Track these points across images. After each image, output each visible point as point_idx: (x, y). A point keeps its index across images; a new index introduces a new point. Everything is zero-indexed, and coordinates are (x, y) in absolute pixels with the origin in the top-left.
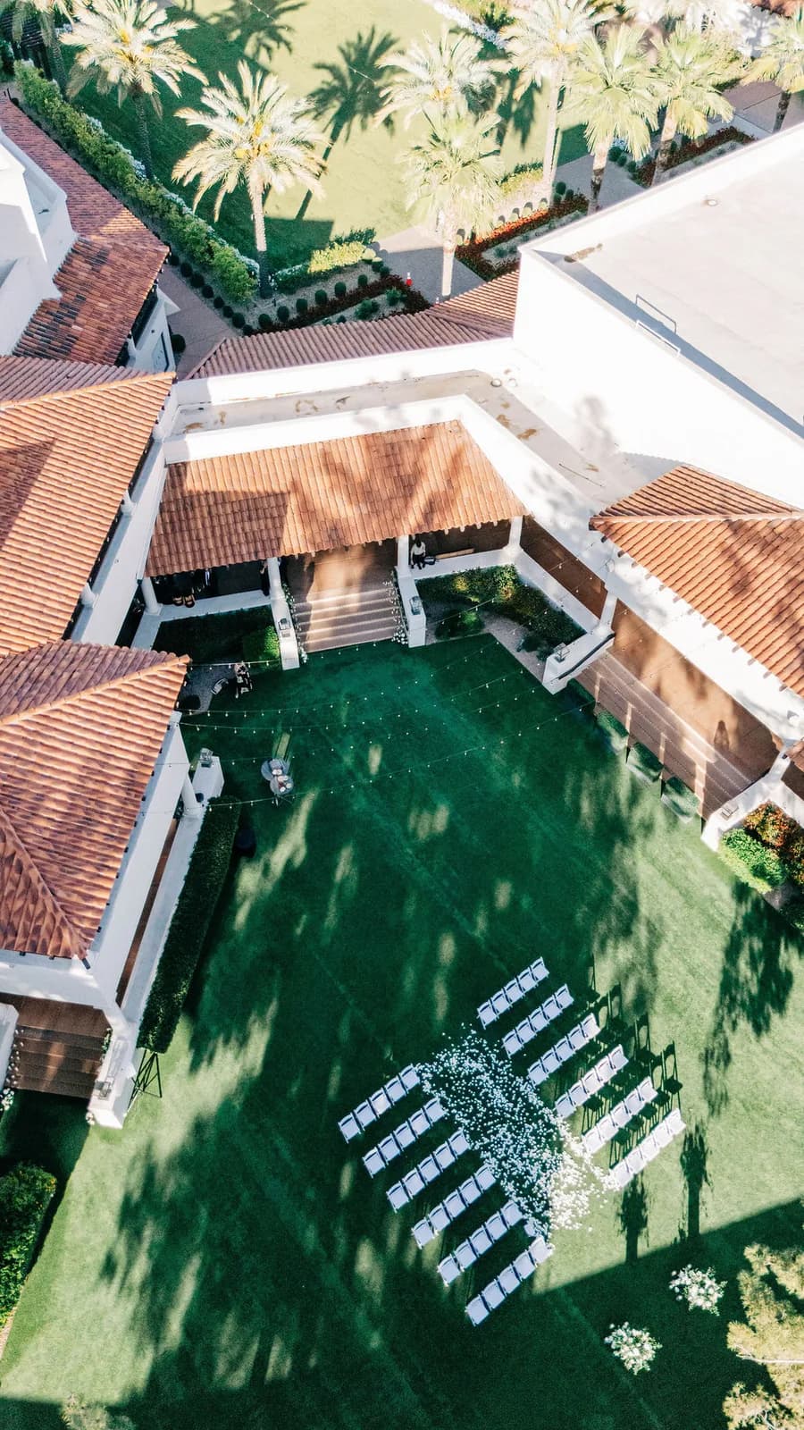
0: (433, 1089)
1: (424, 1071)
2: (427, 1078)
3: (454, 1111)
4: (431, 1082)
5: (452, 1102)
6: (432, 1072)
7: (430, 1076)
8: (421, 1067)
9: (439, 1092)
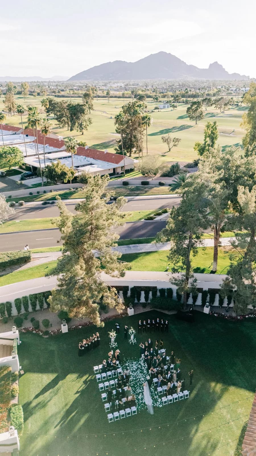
0: (158, 399)
1: (159, 405)
2: (159, 402)
3: (153, 392)
4: (158, 401)
5: (153, 394)
6: (157, 403)
7: (158, 403)
8: (160, 406)
9: (156, 398)
